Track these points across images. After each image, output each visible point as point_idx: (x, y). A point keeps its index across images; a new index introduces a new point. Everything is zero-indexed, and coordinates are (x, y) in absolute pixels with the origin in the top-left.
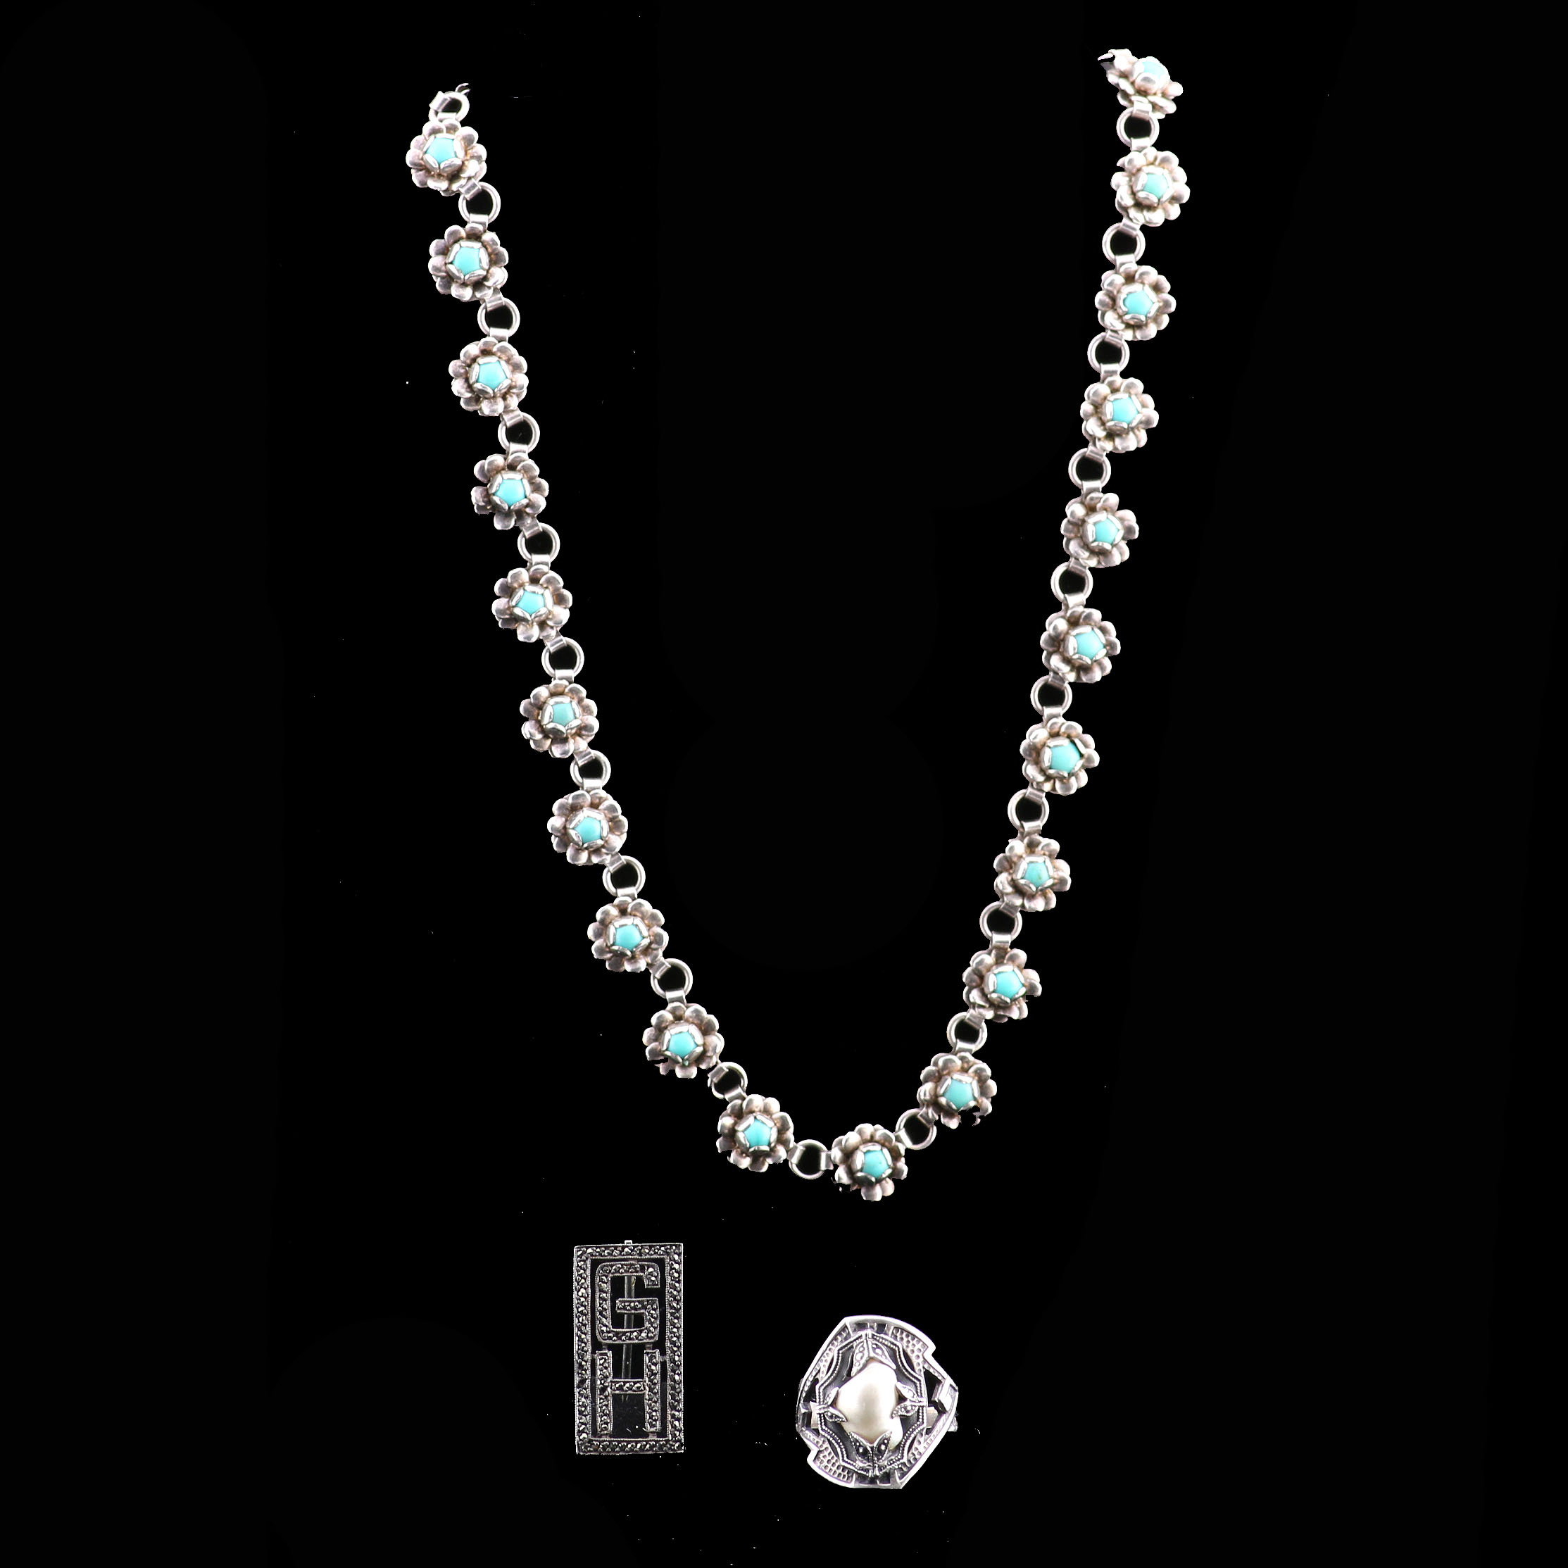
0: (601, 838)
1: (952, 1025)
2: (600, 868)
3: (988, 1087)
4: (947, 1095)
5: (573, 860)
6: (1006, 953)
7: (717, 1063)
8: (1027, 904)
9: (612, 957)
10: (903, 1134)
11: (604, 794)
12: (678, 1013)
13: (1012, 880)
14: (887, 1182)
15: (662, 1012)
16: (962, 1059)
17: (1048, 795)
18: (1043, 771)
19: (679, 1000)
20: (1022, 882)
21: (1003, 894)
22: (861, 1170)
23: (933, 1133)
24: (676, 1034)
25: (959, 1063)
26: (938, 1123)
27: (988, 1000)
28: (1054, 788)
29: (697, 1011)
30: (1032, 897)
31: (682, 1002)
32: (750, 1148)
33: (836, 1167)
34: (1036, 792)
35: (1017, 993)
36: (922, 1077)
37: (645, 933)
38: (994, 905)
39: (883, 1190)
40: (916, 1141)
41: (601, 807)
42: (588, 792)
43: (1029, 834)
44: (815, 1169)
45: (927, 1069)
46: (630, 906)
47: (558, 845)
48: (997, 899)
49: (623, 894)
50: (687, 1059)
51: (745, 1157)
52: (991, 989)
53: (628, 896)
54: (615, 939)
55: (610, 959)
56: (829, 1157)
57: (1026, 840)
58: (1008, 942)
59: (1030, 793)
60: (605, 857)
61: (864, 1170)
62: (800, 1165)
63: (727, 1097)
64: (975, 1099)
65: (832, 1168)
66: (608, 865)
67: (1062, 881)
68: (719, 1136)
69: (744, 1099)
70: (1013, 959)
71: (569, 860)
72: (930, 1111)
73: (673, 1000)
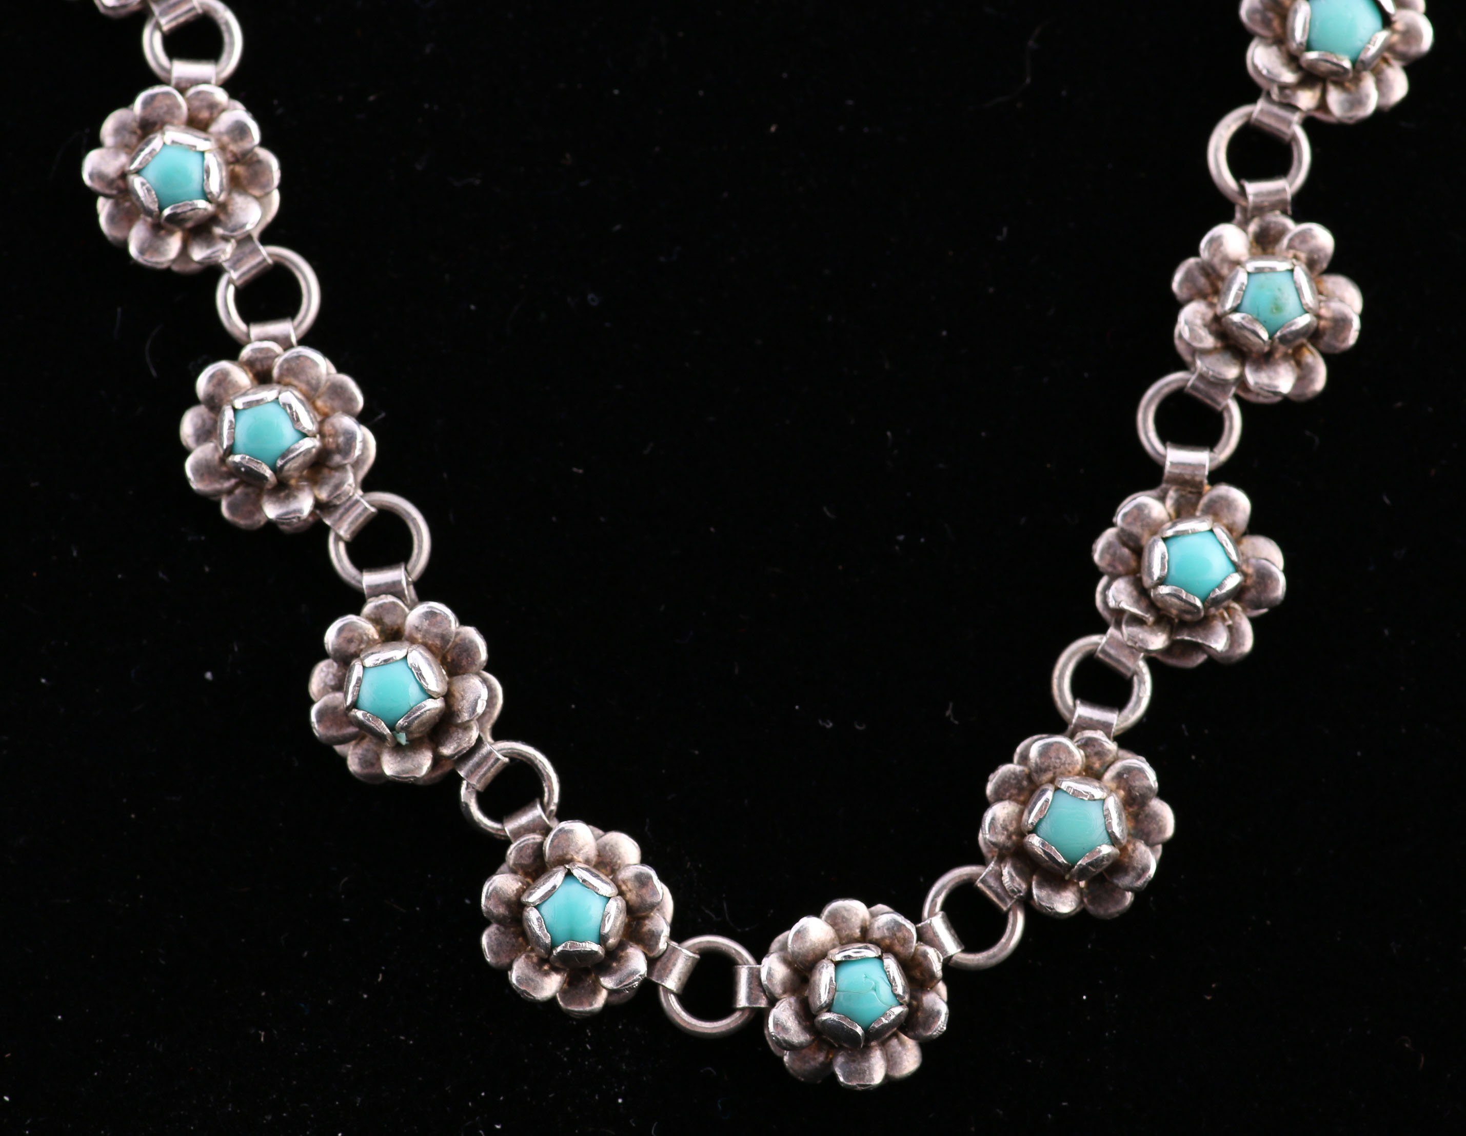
0: (206, 195)
1: (1065, 665)
2: (213, 272)
3: (1154, 817)
4: (1044, 827)
5: (142, 252)
6: (1200, 495)
7: (480, 741)
8: (1251, 378)
9: (236, 486)
10: (938, 924)
11: (221, 96)
12: (388, 620)
13: (1217, 319)
14: (902, 1043)
15: (351, 618)
16: (1086, 745)
17: (1310, 124)
18: (1293, 60)
19: (394, 589)
20: (1236, 318)
21: (1195, 352)
22: (829, 1007)
23: (1017, 926)
24: (376, 666)
25: (1079, 755)
26: (1027, 902)
27: (1153, 605)
28: (1323, 105)
29: (431, 614)
30: (1265, 359)
31: (400, 595)
32: (554, 945)
33: (773, 1001)
34: (1276, 110)
35: (1220, 586)
36: (990, 788)
37: (308, 423)
38: (1173, 380)
39: (891, 1061)
40: (969, 943)
41: (214, 128)
42: (182, 91)
43: (1259, 210)
44: (726, 1007)
45: (1004, 770)
46: (278, 361)
47: (112, 218)
48: (1181, 365)
49: (262, 335)
50: (403, 729)
51: (547, 974)
52: (1157, 572)
53: (274, 339)
54: (232, 437)
55: (230, 492)
56: (755, 977)
57: (1253, 227)
58: (1204, 466)
59: (1262, 111)
60: (221, 245)
61: (836, 1006)
62: (686, 997)
63: (510, 827)
64: (1113, 840)
65: (763, 1003)
66: (226, 265)
67: (1341, 323)
68: (485, 923)
69: (547, 831)
70: (1215, 510)
71: (133, 250)
72: (1007, 870)
73: (378, 591)
